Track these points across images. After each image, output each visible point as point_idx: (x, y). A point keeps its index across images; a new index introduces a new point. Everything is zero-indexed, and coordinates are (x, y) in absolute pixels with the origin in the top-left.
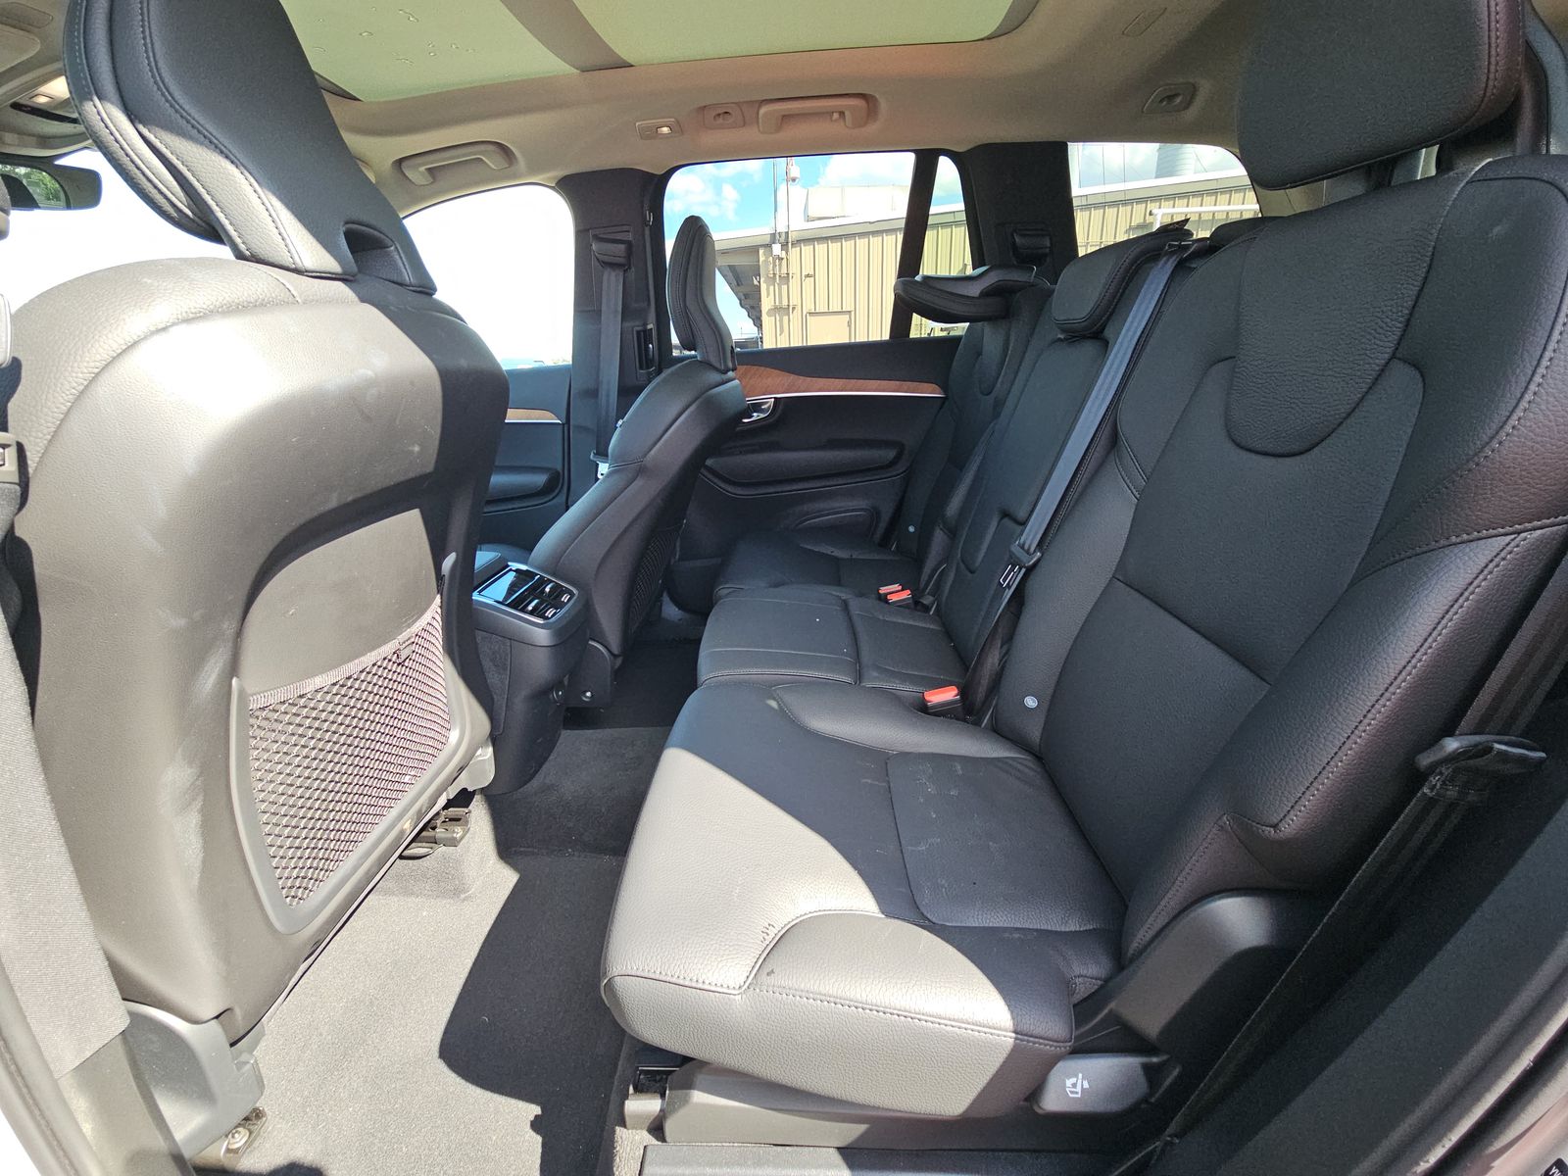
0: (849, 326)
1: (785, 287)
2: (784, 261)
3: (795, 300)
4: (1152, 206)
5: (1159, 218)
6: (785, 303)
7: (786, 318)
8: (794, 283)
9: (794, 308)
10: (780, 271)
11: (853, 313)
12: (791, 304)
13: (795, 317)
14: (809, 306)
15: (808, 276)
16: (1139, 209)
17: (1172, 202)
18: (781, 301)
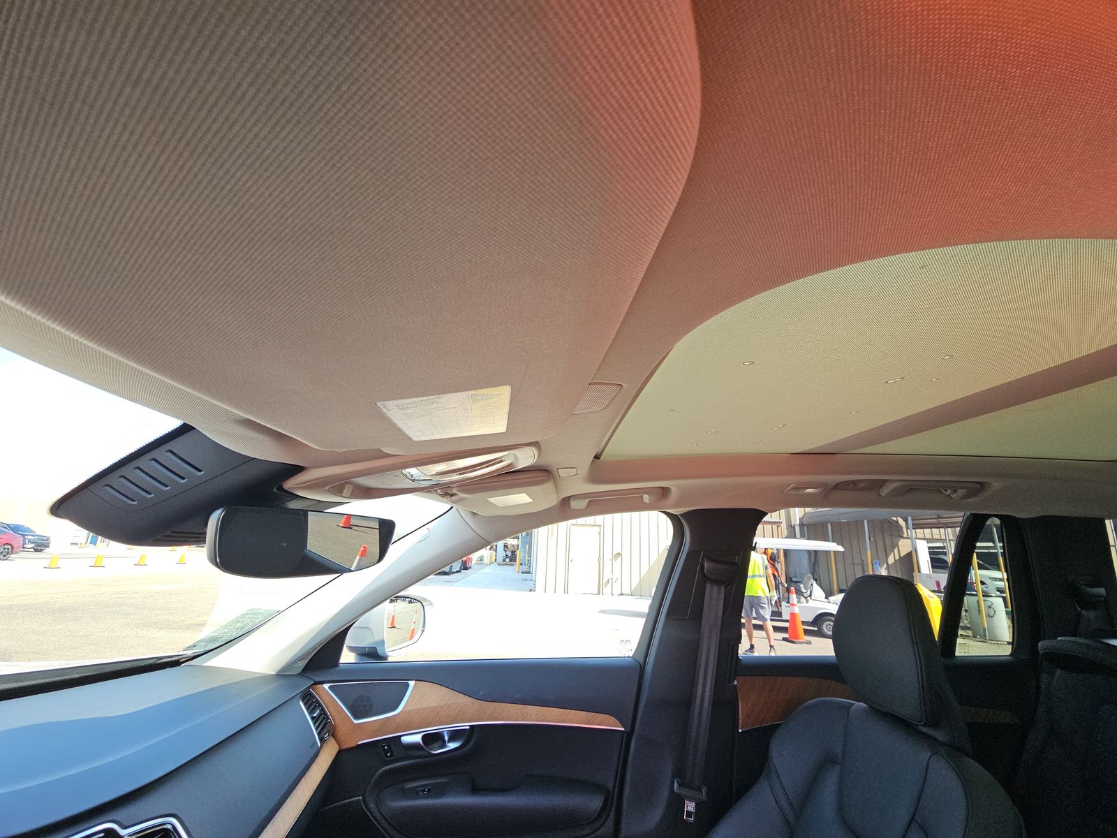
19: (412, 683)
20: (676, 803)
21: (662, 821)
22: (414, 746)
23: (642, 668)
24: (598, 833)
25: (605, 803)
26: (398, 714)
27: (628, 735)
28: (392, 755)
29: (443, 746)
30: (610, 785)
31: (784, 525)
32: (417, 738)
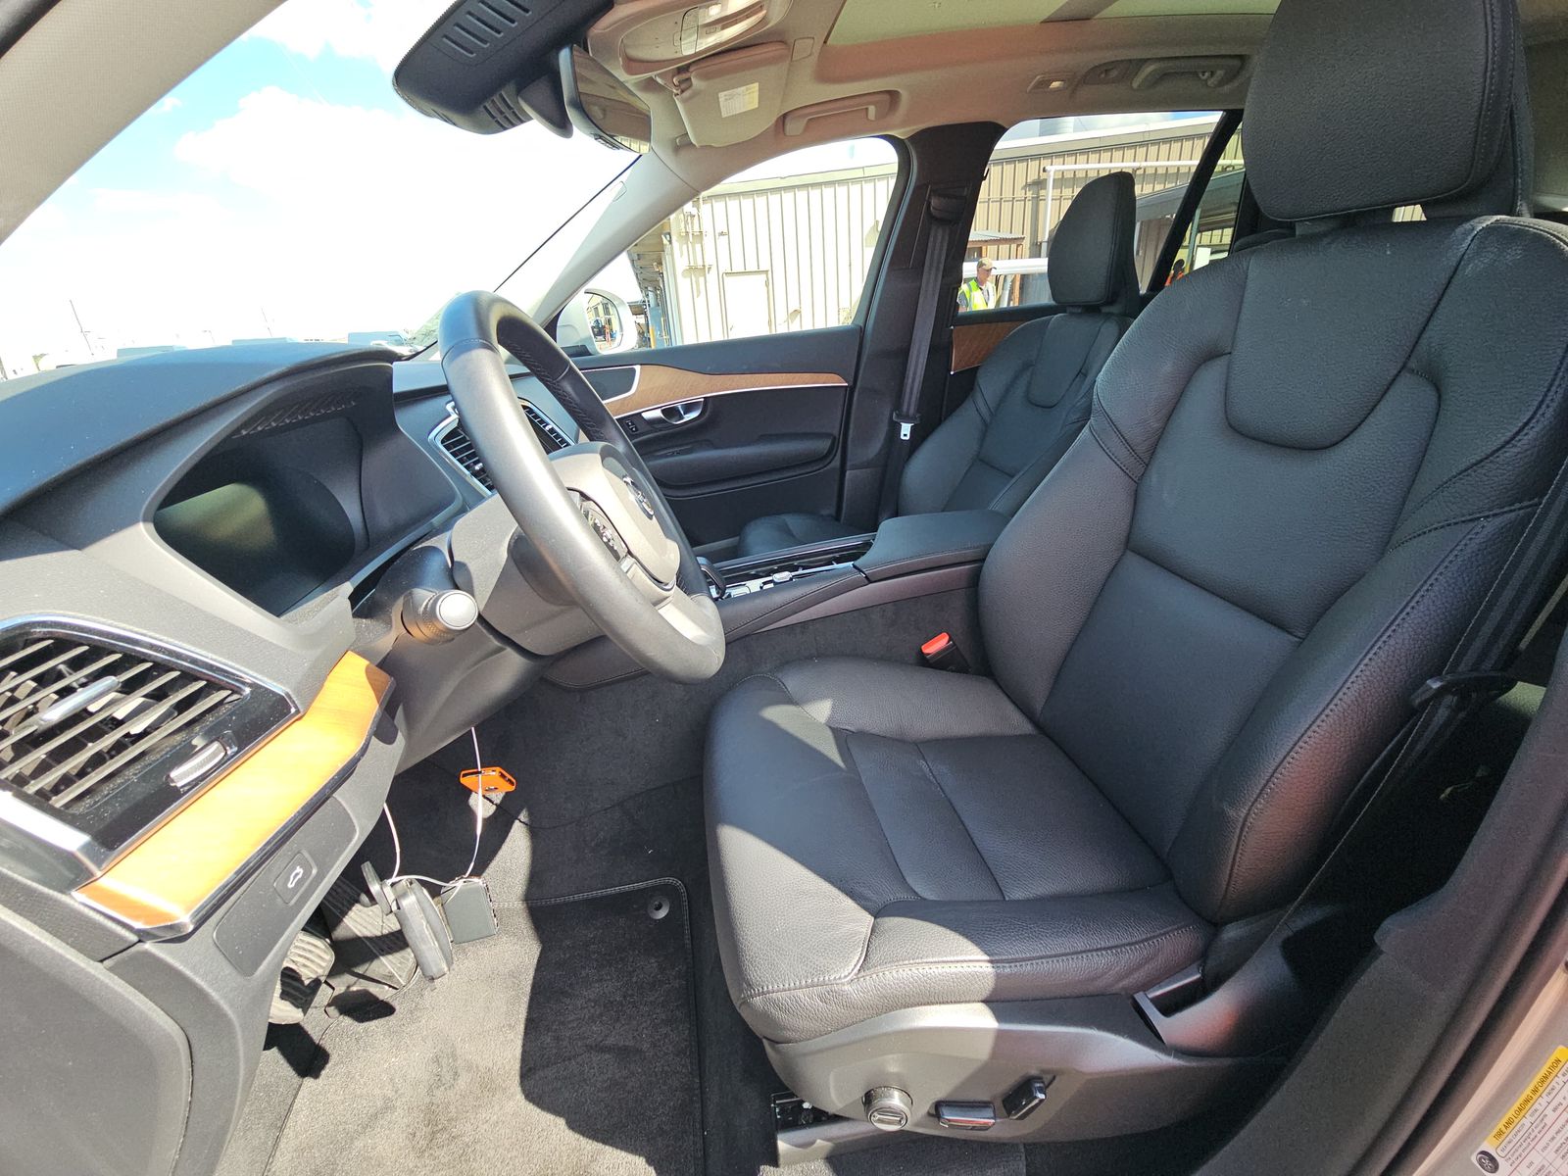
0: (767, 285)
1: (698, 247)
2: (697, 217)
3: (710, 260)
4: (1045, 163)
5: (1052, 174)
6: (700, 263)
7: (702, 279)
8: (708, 241)
9: (709, 269)
10: (692, 227)
11: (770, 273)
12: (707, 264)
13: (712, 277)
14: (724, 267)
15: (722, 234)
16: (1034, 165)
17: (1062, 159)
18: (695, 262)
19: (638, 368)
20: (895, 429)
21: (881, 450)
22: (658, 421)
23: (862, 331)
24: (828, 467)
25: (833, 443)
26: (634, 394)
27: (851, 389)
28: (637, 430)
29: (681, 418)
30: (835, 432)
31: (1026, 243)
32: (658, 414)
